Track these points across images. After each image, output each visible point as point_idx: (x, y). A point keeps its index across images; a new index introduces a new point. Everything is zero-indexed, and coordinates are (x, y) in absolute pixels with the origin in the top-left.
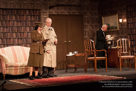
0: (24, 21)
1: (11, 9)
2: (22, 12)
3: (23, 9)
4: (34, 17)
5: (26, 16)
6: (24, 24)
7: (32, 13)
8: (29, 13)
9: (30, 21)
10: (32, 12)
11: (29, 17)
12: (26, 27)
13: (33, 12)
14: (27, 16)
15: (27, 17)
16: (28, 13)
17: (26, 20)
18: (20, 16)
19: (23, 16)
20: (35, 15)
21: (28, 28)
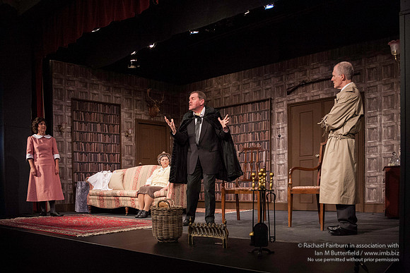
0: (244, 124)
1: (226, 107)
2: (242, 108)
3: (242, 104)
4: (261, 114)
5: (247, 114)
6: (245, 128)
8: (253, 108)
9: (253, 122)
11: (253, 115)
12: (247, 133)
13: (259, 105)
15: (249, 117)
16: (250, 108)
17: (247, 122)
18: (238, 115)
19: (243, 115)
20: (262, 111)
21: (250, 135)
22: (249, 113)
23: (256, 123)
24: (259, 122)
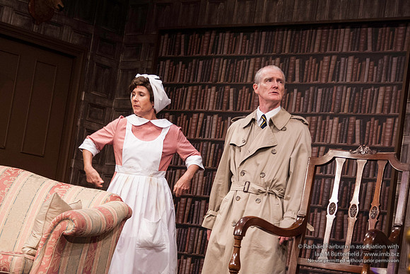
0: (320, 86)
1: (270, 28)
2: (318, 38)
4: (376, 64)
5: (334, 58)
6: (319, 100)
7: (369, 41)
8: (354, 42)
9: (348, 85)
10: (370, 37)
11: (350, 64)
12: (324, 117)
14: (338, 59)
15: (337, 67)
16: (346, 41)
17: (329, 81)
18: (304, 58)
19: (319, 58)
20: (382, 55)
21: (334, 124)
22: (340, 56)
23: (358, 88)
24: (367, 86)
